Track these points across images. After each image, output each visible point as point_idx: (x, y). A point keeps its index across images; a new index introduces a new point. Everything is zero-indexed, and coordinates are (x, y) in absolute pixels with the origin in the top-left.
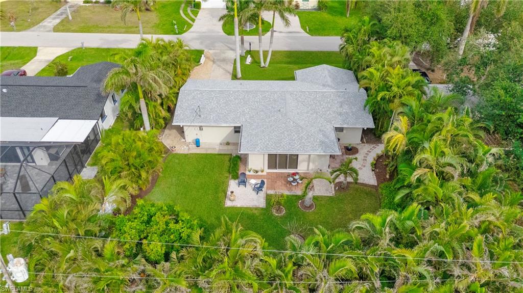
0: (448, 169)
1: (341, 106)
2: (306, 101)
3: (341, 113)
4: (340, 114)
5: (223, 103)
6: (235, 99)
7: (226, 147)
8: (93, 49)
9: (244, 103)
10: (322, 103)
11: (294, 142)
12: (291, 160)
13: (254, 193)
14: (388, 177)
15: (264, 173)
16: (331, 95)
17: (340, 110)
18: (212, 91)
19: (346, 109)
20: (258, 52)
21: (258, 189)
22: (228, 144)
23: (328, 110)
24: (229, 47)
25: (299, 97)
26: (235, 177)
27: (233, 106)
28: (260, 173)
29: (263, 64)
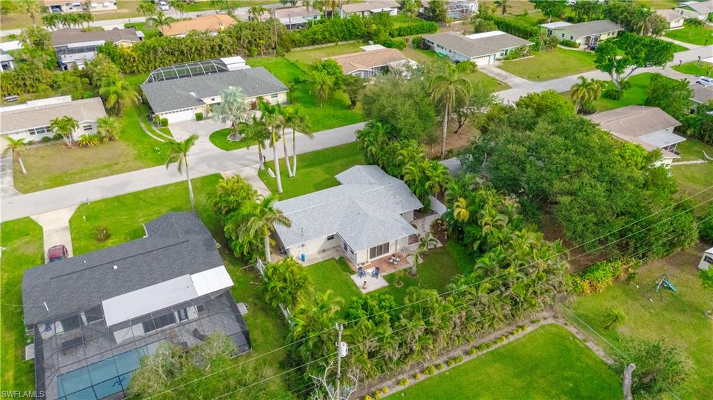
0: (499, 223)
7: (325, 254)
8: (99, 201)
12: (384, 248)
13: (374, 279)
14: (446, 238)
15: (369, 263)
17: (395, 200)
18: (297, 213)
19: (399, 199)
20: (273, 162)
21: (376, 275)
22: (324, 251)
24: (241, 164)
26: (353, 273)
28: (366, 264)
29: (291, 175)
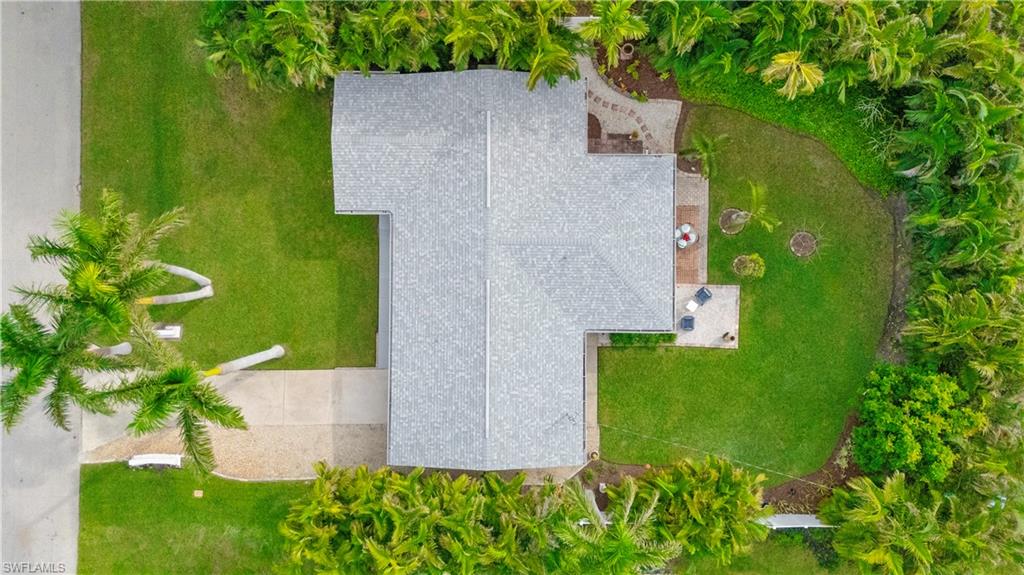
1: (535, 132)
2: (518, 201)
3: (552, 135)
4: (555, 137)
5: (527, 373)
6: (516, 349)
9: (527, 329)
10: (524, 169)
11: (652, 235)
16: (501, 147)
17: (544, 135)
19: (541, 123)
23: (545, 160)
25: (508, 213)
26: (671, 337)
27: (534, 353)
